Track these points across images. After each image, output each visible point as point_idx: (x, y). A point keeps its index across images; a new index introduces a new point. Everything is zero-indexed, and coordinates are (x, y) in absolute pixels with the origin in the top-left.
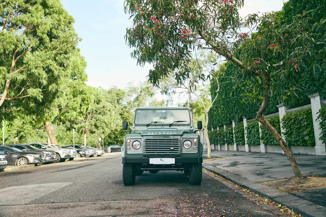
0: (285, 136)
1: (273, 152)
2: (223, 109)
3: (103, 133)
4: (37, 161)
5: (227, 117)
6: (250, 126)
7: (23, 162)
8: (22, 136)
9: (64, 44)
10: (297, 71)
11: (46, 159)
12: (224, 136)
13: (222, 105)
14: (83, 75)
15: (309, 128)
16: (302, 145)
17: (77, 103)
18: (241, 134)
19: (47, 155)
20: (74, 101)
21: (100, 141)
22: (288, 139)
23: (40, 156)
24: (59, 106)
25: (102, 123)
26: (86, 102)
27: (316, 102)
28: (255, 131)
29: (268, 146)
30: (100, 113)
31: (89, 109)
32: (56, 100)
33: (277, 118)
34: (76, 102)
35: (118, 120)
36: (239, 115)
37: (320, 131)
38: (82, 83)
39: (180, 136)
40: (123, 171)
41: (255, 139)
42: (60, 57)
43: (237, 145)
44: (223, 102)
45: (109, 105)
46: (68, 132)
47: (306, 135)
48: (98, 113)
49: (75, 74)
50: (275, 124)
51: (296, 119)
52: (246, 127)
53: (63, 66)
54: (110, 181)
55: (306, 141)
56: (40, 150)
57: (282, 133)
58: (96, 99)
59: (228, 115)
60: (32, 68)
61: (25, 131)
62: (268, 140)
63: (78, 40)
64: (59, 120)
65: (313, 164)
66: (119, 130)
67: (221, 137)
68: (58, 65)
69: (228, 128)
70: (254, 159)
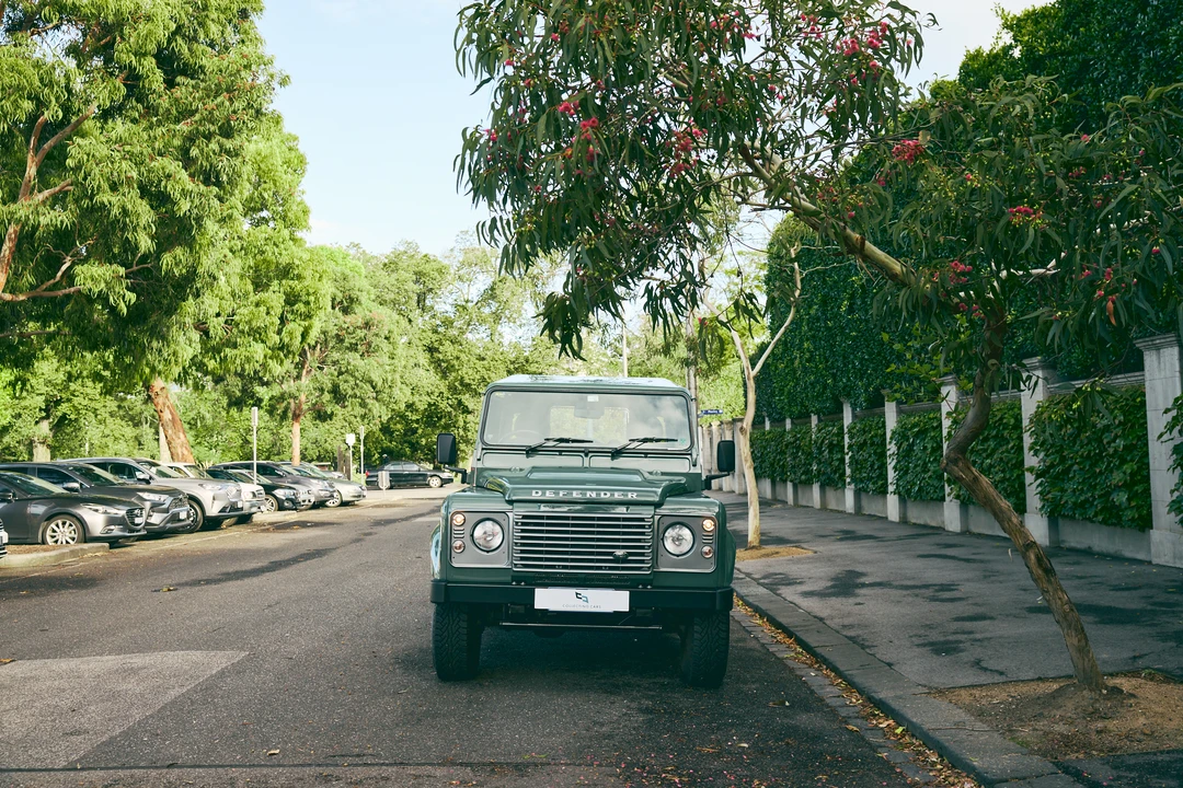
0: (1039, 481)
1: (990, 533)
2: (812, 356)
3: (365, 418)
4: (116, 531)
5: (825, 386)
6: (911, 429)
7: (65, 532)
8: (64, 417)
9: (219, 100)
10: (1113, 321)
11: (152, 520)
12: (811, 453)
13: (807, 340)
14: (293, 207)
15: (1132, 460)
16: (1100, 523)
17: (268, 313)
18: (875, 453)
19: (155, 507)
20: (257, 305)
21: (351, 444)
22: (1050, 496)
23: (130, 512)
24: (202, 327)
25: (360, 384)
26: (300, 307)
27: (1162, 364)
28: (929, 450)
29: (971, 507)
30: (353, 348)
31: (314, 332)
32: (190, 305)
33: (1012, 409)
34: (263, 309)
35: (421, 372)
36: (869, 385)
37: (1175, 478)
38: (288, 238)
39: (652, 508)
40: (436, 621)
41: (924, 478)
42: (207, 146)
43: (858, 494)
44: (810, 330)
45: (386, 317)
46: (234, 412)
47: (1118, 488)
48: (347, 348)
49: (262, 204)
50: (1006, 433)
52: (894, 433)
53: (218, 184)
54: (386, 650)
55: (1118, 508)
56: (131, 483)
57: (1028, 470)
58: (340, 295)
59: (829, 381)
60: (99, 187)
61: (76, 401)
63: (275, 84)
64: (199, 370)
65: (1143, 612)
66: (422, 407)
67: (797, 457)
68: (199, 177)
69: (827, 426)
70: (920, 563)
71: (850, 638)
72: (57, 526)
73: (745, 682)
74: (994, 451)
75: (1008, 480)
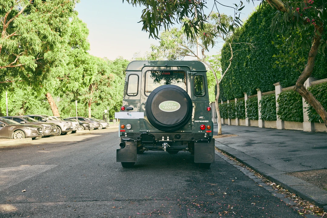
0: (308, 111)
1: (291, 129)
2: (235, 81)
3: (109, 104)
4: (35, 134)
5: (239, 89)
6: (266, 99)
7: (19, 135)
8: (27, 107)
11: (45, 132)
12: (235, 110)
13: (234, 76)
14: (85, 43)
17: (79, 74)
18: (255, 108)
19: (47, 127)
20: (76, 71)
21: (106, 113)
22: (312, 116)
23: (38, 129)
25: (107, 95)
26: (88, 72)
28: (271, 105)
29: (285, 122)
30: (105, 84)
31: (92, 80)
32: (54, 69)
34: (78, 72)
36: (253, 88)
38: (84, 52)
41: (270, 114)
42: (56, 20)
43: (249, 120)
44: (234, 73)
45: (114, 77)
46: (73, 104)
48: (103, 85)
49: (76, 43)
51: (325, 92)
52: (260, 101)
53: (60, 31)
56: (40, 122)
57: (304, 108)
58: (101, 70)
59: (240, 88)
60: (23, 32)
61: (30, 102)
62: (287, 116)
64: (62, 91)
67: (231, 111)
68: (53, 29)
69: (239, 101)
70: (272, 137)
71: (254, 158)
72: (17, 133)
73: (221, 171)
74: (293, 104)
75: (297, 112)
